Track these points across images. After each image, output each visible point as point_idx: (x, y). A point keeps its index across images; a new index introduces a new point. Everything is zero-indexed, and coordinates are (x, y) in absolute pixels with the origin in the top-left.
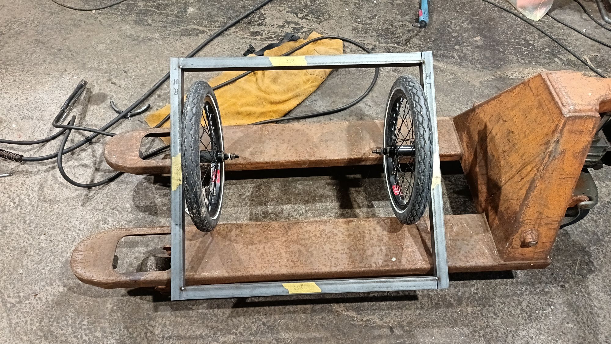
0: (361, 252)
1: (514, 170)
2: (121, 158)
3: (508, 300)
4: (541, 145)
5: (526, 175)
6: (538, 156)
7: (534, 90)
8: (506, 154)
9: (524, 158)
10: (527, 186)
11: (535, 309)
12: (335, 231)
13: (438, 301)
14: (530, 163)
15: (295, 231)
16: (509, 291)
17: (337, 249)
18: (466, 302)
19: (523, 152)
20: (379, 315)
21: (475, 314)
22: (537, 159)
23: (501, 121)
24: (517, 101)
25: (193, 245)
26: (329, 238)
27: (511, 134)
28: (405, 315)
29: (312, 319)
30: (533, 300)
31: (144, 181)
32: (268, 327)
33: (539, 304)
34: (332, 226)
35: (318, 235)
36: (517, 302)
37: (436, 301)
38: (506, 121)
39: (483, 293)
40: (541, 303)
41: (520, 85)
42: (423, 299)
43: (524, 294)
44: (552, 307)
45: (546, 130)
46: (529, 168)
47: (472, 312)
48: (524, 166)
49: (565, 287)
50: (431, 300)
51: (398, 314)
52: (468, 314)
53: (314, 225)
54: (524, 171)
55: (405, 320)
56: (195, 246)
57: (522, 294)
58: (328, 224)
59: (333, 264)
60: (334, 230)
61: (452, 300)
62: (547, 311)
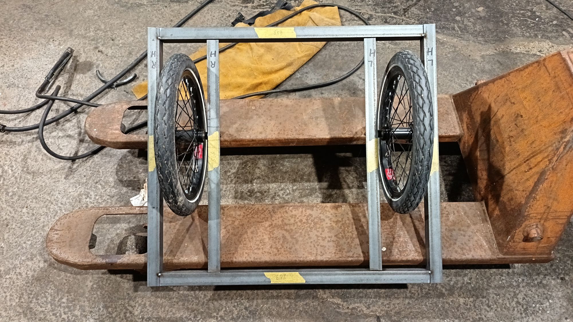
0: (349, 240)
1: (521, 159)
2: (101, 132)
3: (503, 291)
4: (555, 134)
5: (536, 166)
6: (552, 146)
7: (550, 71)
8: (512, 140)
9: (534, 146)
10: (536, 177)
11: (532, 302)
12: (323, 217)
13: (429, 290)
14: (540, 152)
15: (280, 216)
16: (504, 281)
17: (323, 236)
18: (458, 293)
19: (533, 139)
20: (366, 303)
21: (467, 305)
22: (550, 149)
23: (508, 103)
24: (529, 82)
25: (172, 227)
26: (316, 224)
27: (520, 118)
28: (394, 304)
29: (296, 305)
30: (530, 292)
31: (128, 154)
32: (250, 312)
33: (536, 297)
34: (319, 211)
35: (304, 220)
36: (512, 294)
37: (427, 290)
38: (514, 103)
39: (477, 283)
40: (538, 296)
41: (534, 63)
42: (412, 287)
43: (521, 285)
44: (550, 301)
45: (562, 116)
46: (539, 158)
47: (464, 303)
48: (534, 155)
49: (565, 279)
50: (421, 289)
51: (386, 302)
52: (460, 305)
53: (301, 210)
54: (533, 161)
55: (393, 309)
56: (174, 228)
57: (518, 286)
58: (315, 209)
59: (319, 253)
60: (321, 215)
61: (444, 290)
62: (545, 305)
